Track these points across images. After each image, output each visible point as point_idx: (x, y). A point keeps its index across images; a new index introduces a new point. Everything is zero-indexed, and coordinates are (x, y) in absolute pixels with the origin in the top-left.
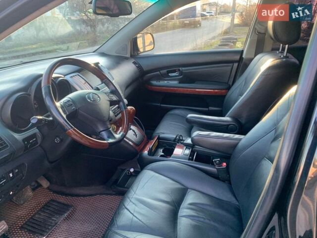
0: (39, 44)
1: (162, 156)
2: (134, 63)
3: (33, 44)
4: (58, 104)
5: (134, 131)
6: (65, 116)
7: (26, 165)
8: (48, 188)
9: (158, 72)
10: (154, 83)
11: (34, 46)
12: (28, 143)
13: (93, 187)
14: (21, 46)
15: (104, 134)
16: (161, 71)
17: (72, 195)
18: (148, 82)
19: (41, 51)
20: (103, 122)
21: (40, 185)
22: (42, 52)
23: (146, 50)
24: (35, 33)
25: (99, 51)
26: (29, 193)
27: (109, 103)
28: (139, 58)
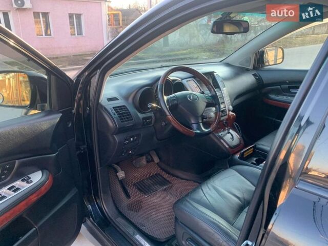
0: (189, 50)
1: (253, 163)
2: (255, 75)
3: (184, 50)
4: (165, 98)
5: (232, 135)
6: (168, 107)
7: (142, 135)
8: (157, 163)
9: (279, 87)
10: (273, 96)
11: (184, 52)
12: (146, 121)
13: (190, 173)
14: (174, 51)
15: (195, 126)
16: (282, 86)
17: (173, 175)
18: (266, 95)
19: (189, 56)
20: (196, 117)
21: (153, 161)
22: (189, 58)
23: (277, 63)
24: (189, 40)
25: (224, 61)
26: (144, 161)
27: (205, 104)
28: (261, 70)
